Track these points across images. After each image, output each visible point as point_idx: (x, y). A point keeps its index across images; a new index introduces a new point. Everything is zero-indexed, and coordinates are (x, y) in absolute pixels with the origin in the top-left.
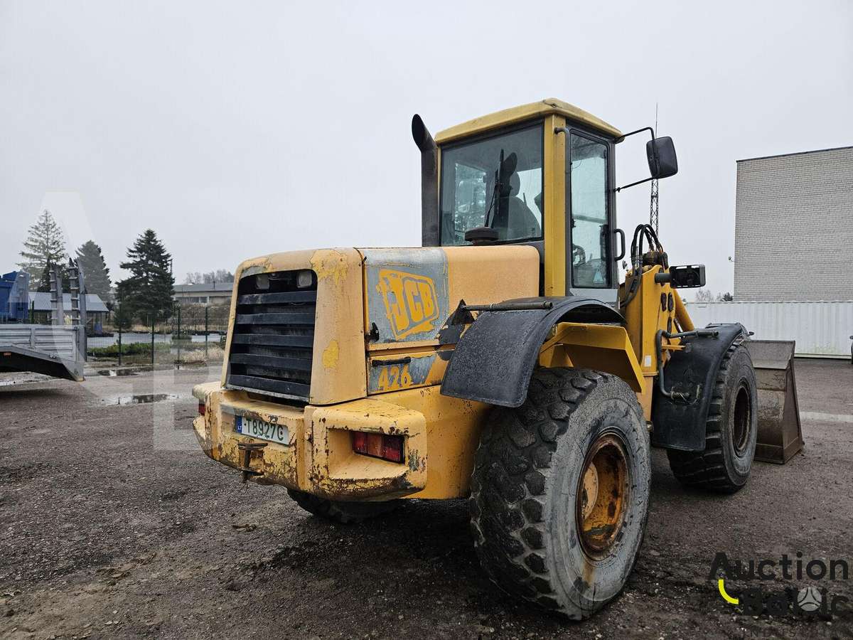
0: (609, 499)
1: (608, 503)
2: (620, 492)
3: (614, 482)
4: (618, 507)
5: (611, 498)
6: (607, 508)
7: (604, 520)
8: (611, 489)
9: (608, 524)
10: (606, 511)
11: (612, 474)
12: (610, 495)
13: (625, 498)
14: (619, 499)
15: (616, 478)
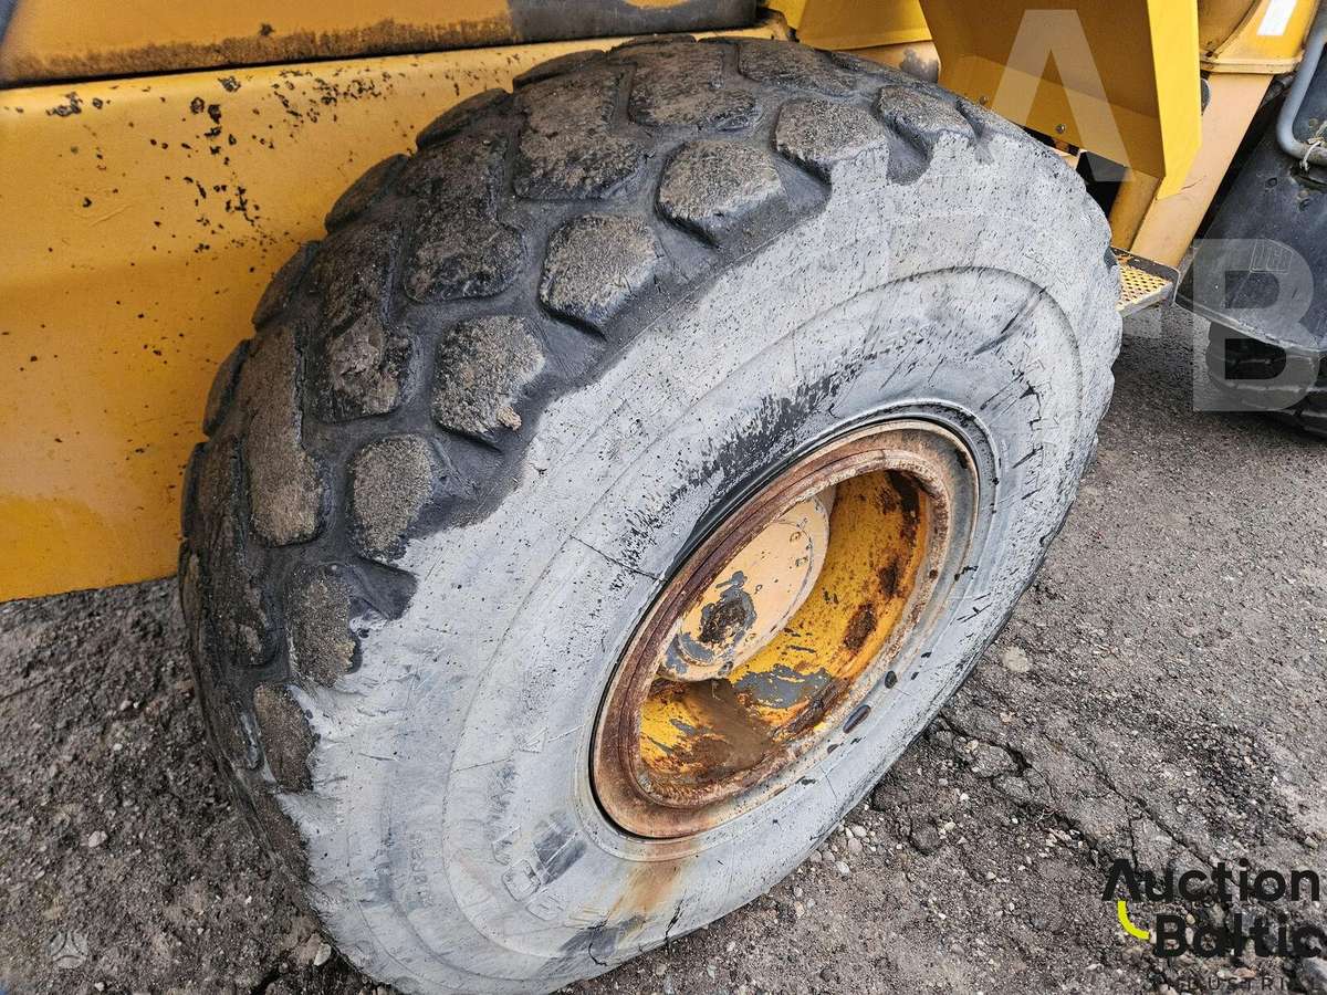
0: (865, 587)
1: (857, 601)
2: (904, 582)
3: (896, 543)
4: (883, 624)
5: (872, 588)
6: (850, 613)
7: (825, 653)
8: (883, 563)
9: (832, 671)
10: (844, 623)
11: (896, 517)
12: (874, 577)
13: (915, 611)
14: (896, 602)
15: (908, 534)
